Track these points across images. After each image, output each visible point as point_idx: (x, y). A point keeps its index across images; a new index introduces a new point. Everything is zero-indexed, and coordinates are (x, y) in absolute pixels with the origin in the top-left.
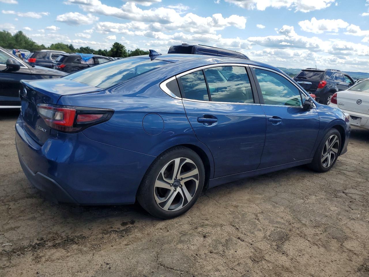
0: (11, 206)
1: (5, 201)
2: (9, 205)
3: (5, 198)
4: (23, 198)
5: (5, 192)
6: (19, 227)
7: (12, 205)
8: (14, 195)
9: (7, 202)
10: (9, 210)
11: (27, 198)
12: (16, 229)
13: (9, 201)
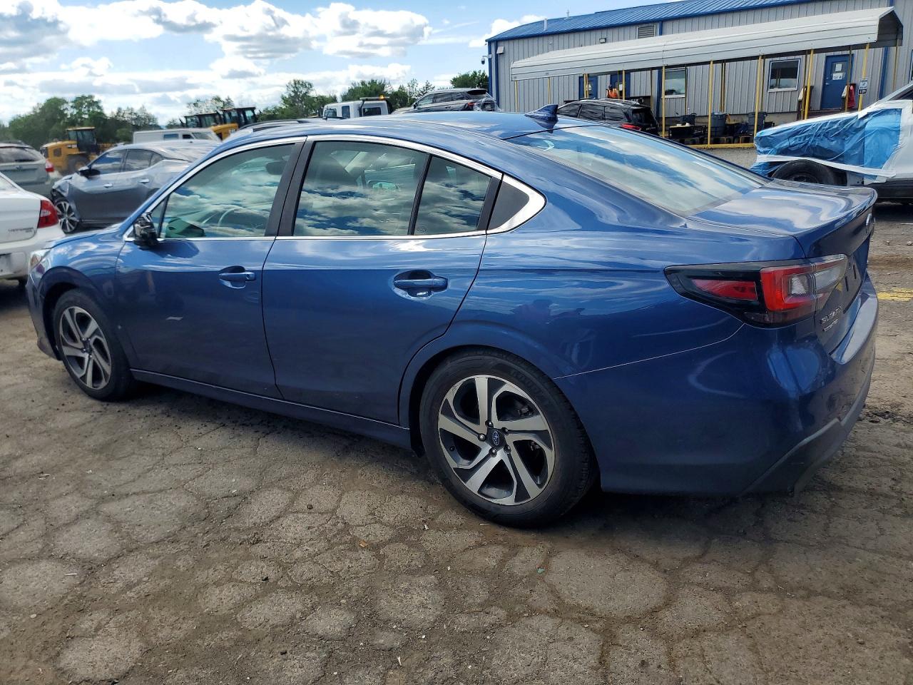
0: (890, 484)
1: (895, 502)
2: (892, 488)
3: (890, 509)
4: (853, 491)
5: (882, 524)
6: (896, 446)
7: (886, 484)
8: (866, 508)
9: (893, 497)
10: (897, 478)
11: (840, 489)
12: (903, 445)
13: (886, 496)
